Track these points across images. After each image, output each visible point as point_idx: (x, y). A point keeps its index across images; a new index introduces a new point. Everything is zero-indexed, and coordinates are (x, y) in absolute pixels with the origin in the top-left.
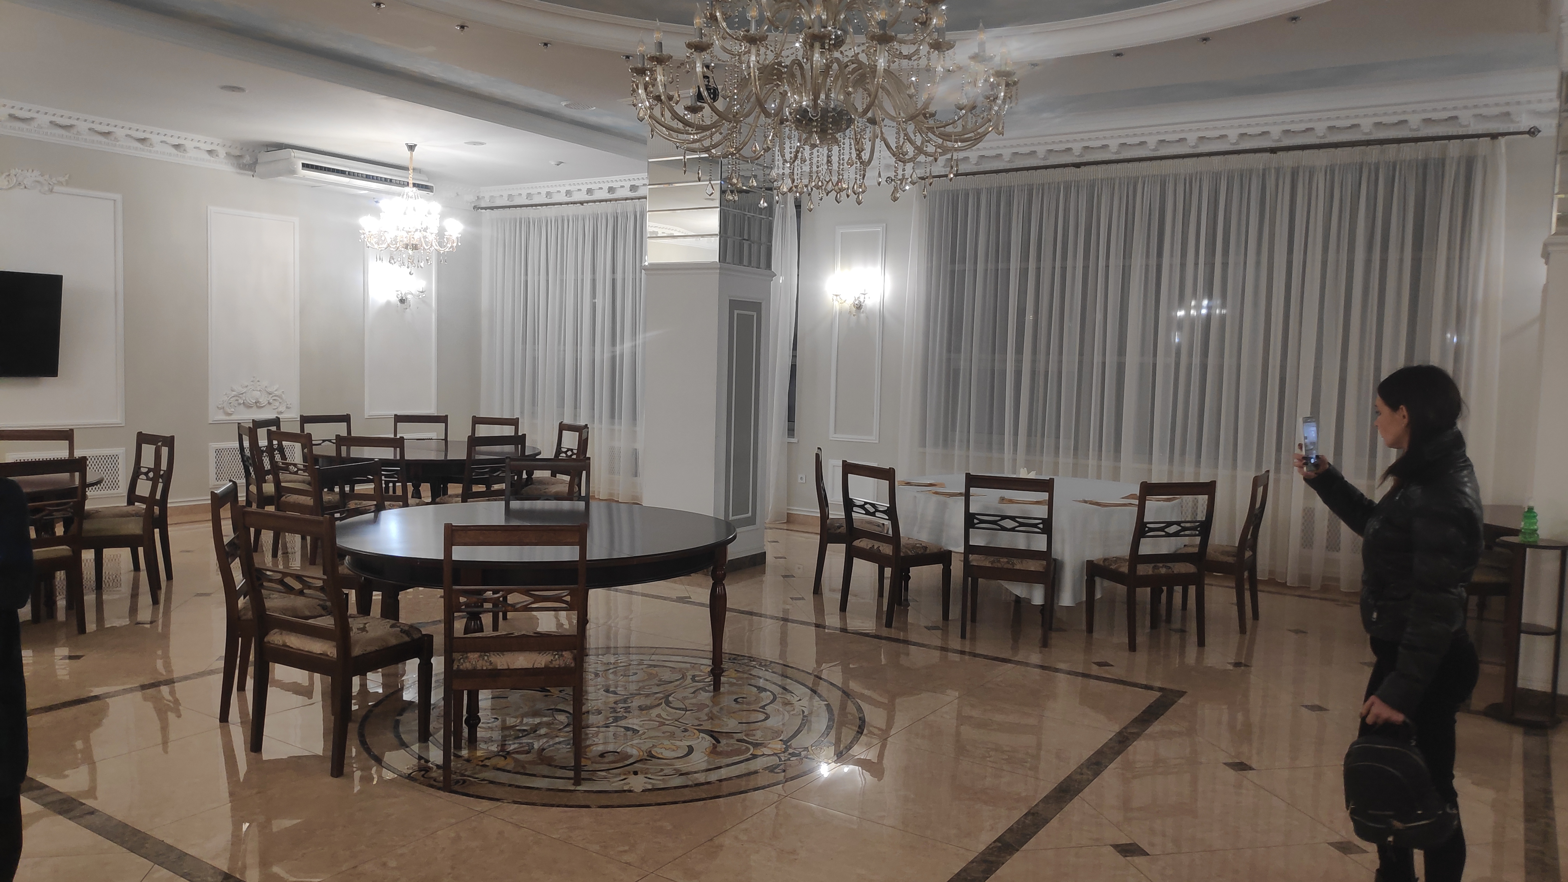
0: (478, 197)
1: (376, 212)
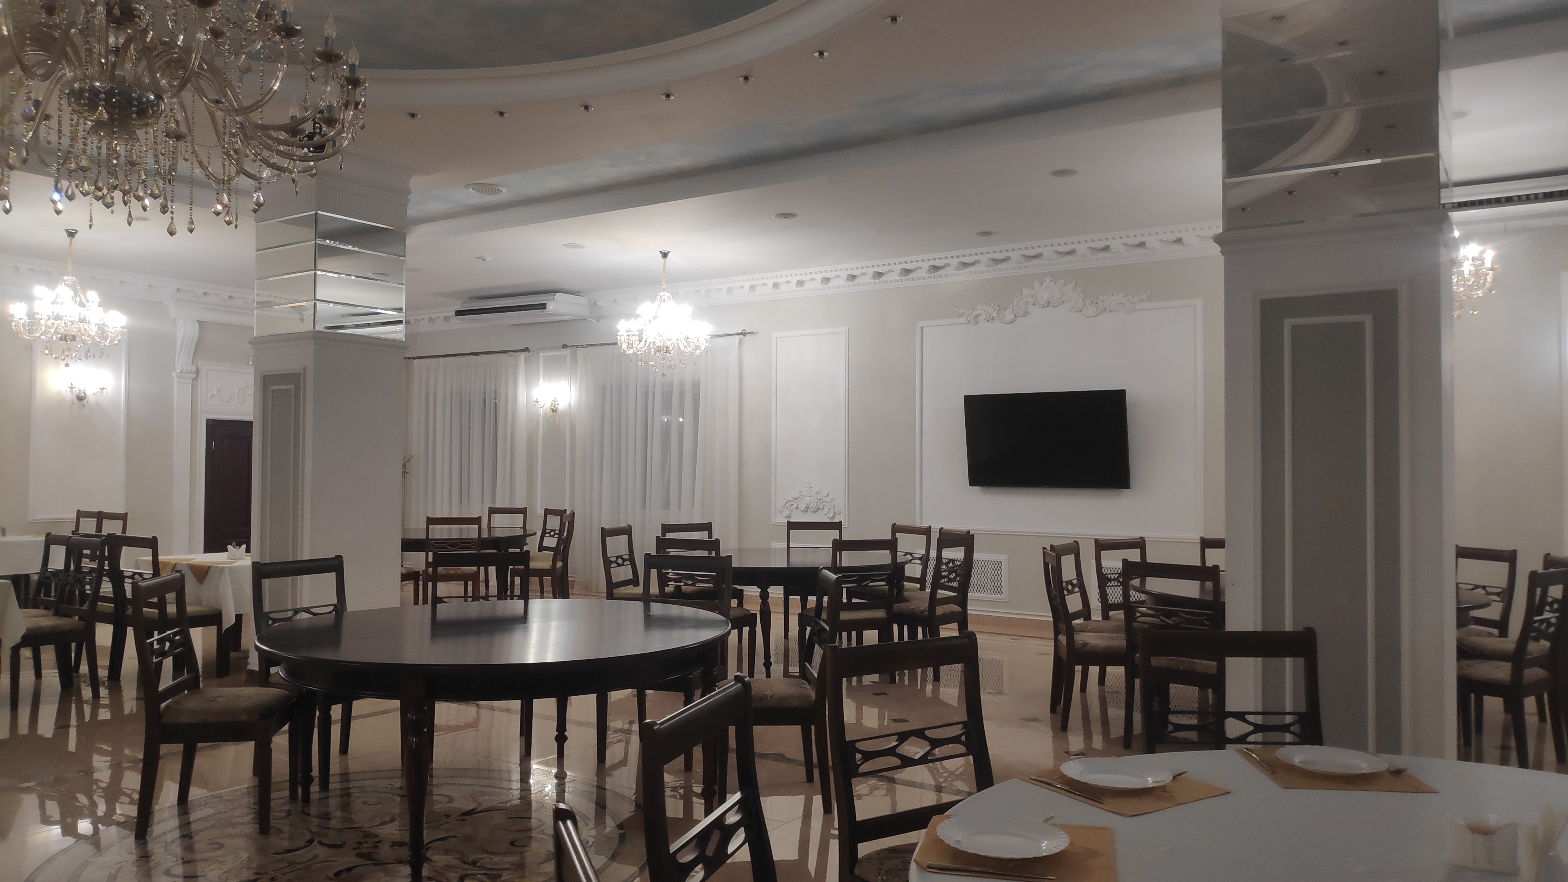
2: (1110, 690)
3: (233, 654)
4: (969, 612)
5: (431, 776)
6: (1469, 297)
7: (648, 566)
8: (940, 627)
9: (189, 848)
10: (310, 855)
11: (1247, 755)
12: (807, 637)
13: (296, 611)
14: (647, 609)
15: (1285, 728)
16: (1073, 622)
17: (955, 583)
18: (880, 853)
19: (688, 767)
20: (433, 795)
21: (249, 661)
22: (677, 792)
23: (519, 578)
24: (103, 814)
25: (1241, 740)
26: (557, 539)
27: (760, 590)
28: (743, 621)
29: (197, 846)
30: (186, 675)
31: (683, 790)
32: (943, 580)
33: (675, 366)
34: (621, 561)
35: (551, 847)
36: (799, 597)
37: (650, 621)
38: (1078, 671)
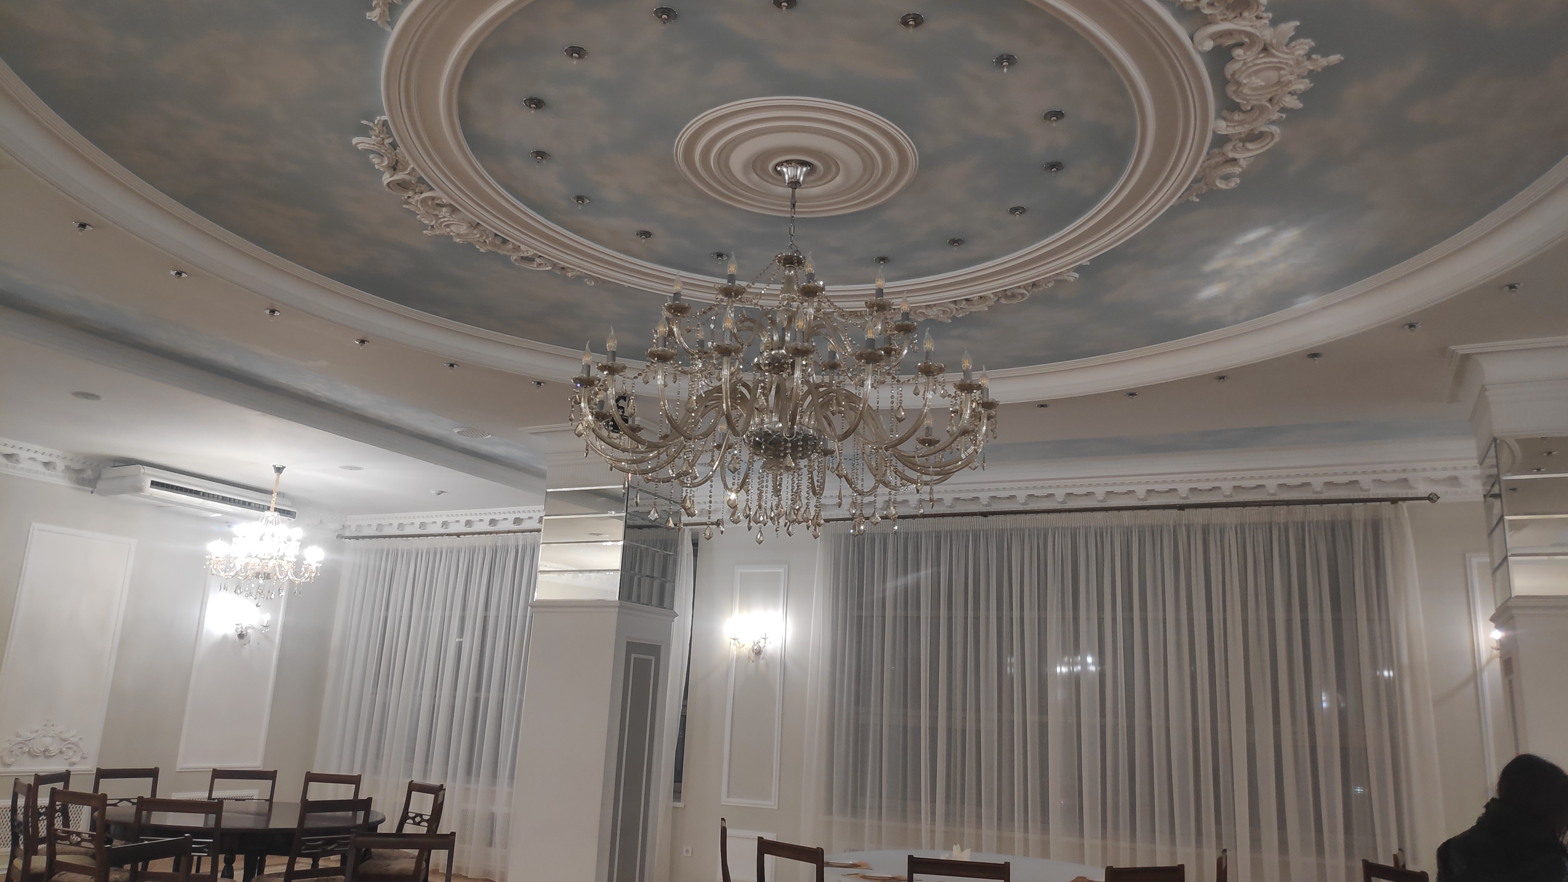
0: (343, 525)
1: (228, 537)
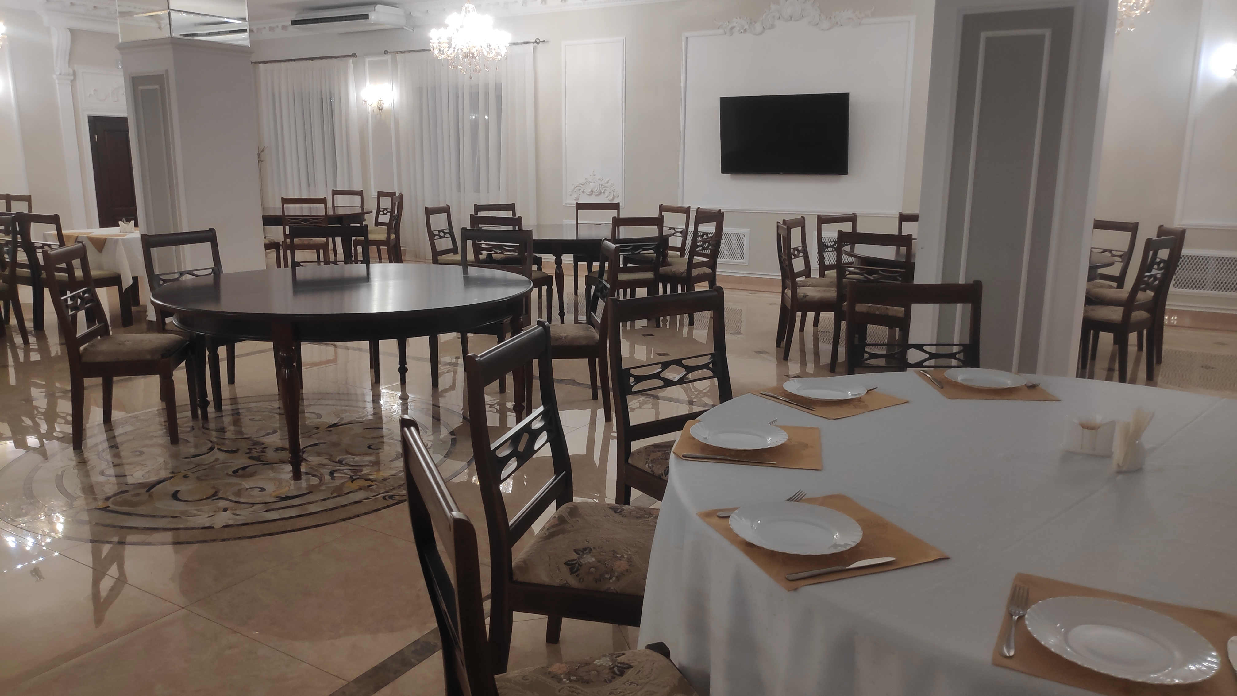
2: (822, 330)
3: (133, 309)
4: (717, 273)
5: (303, 399)
6: (1129, 16)
7: (465, 238)
8: (695, 285)
9: (117, 456)
10: (212, 459)
11: (923, 376)
12: (592, 293)
13: (182, 274)
14: (465, 271)
15: (952, 356)
16: (797, 279)
17: (708, 251)
18: (647, 448)
19: (502, 389)
20: (304, 413)
21: (147, 314)
22: (494, 408)
23: (361, 247)
24: (45, 432)
25: (920, 364)
26: (389, 216)
27: (555, 258)
28: (543, 281)
29: (122, 454)
30: (97, 324)
31: (499, 406)
32: (698, 249)
33: (480, 70)
34: (443, 234)
35: (399, 449)
36: (585, 263)
37: (468, 281)
38: (798, 316)
